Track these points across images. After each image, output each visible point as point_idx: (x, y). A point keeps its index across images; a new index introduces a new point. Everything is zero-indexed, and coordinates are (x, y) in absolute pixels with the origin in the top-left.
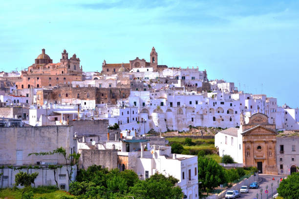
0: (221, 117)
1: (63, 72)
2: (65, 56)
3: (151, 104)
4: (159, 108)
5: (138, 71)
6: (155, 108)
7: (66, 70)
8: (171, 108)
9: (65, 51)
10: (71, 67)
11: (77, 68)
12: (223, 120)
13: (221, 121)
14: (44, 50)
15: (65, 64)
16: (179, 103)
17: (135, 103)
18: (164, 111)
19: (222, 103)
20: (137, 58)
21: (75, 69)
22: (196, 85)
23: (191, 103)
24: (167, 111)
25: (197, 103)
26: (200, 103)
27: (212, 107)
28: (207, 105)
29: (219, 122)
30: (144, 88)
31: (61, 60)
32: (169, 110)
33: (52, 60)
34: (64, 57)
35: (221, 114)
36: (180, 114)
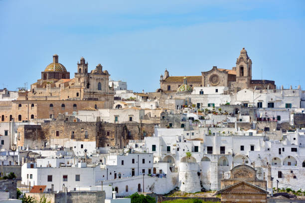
0: (292, 172)
1: (78, 94)
2: (82, 68)
3: (178, 149)
4: (189, 156)
5: (202, 93)
6: (185, 155)
7: (82, 90)
8: (210, 157)
9: (83, 61)
10: (91, 86)
11: (103, 88)
12: (295, 177)
13: (292, 179)
14: (56, 57)
15: (82, 80)
16: (223, 149)
17: (154, 147)
18: (198, 161)
19: (294, 150)
20: (215, 68)
21: (99, 88)
22: (279, 118)
23: (242, 148)
24: (202, 160)
25: (252, 148)
26: (257, 149)
27: (277, 155)
28: (268, 152)
29: (289, 180)
30: (182, 123)
31: (76, 74)
32: (205, 159)
33: (69, 73)
34: (80, 69)
35: (291, 167)
36: (224, 165)
